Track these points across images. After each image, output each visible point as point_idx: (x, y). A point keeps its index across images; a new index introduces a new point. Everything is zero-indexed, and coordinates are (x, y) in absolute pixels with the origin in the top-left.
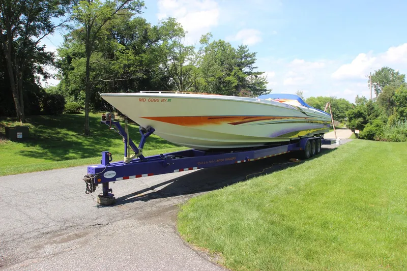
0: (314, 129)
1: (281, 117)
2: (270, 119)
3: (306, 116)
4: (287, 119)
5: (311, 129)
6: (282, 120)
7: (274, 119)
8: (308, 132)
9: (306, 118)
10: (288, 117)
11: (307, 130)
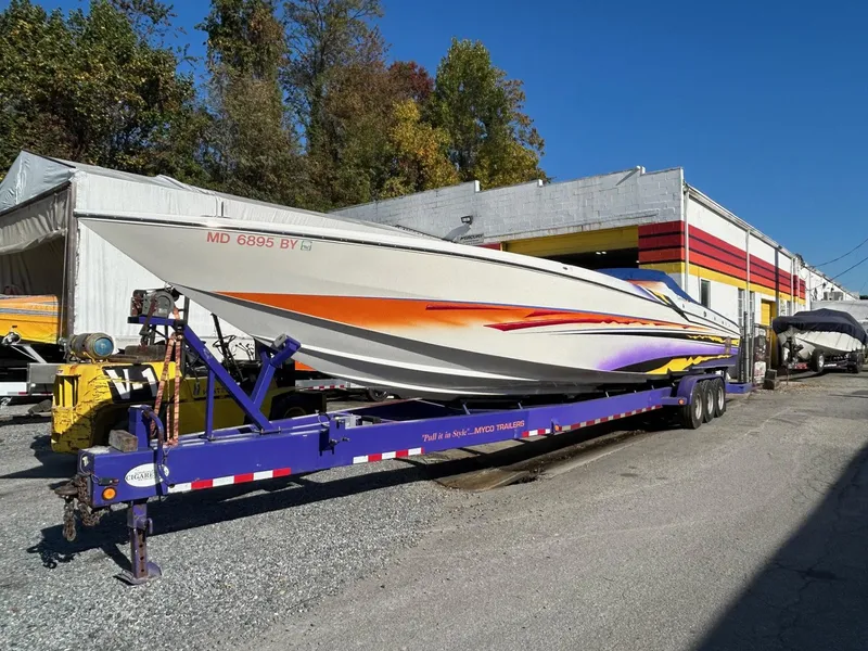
0: (704, 356)
1: (628, 320)
2: (599, 322)
3: (686, 323)
4: (642, 326)
5: (697, 356)
6: (631, 326)
7: (609, 321)
8: (691, 361)
9: (686, 327)
10: (644, 321)
11: (688, 357)
